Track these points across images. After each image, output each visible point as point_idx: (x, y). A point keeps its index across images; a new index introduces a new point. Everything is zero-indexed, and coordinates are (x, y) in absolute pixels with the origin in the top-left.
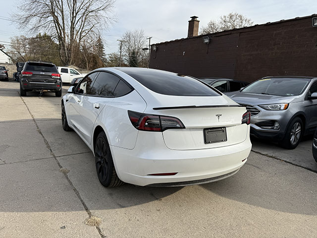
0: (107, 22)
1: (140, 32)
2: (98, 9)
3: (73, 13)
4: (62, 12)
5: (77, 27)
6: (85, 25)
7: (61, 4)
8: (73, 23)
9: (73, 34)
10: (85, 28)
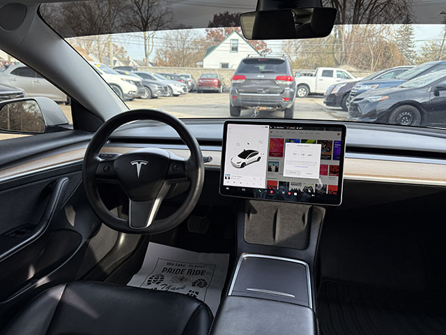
10: (380, 1)
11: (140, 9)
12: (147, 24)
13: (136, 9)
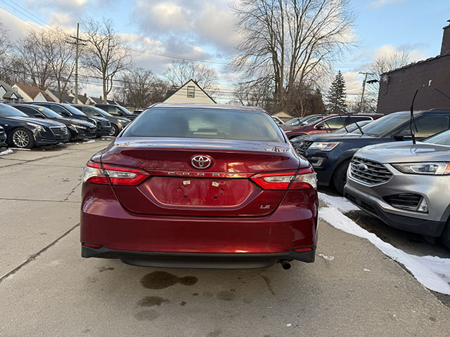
0: (343, 50)
1: (401, 57)
2: (331, 34)
3: (296, 44)
4: (282, 45)
5: (300, 61)
6: (311, 56)
7: (281, 34)
8: (294, 57)
9: (294, 70)
10: (310, 62)
11: (100, 52)
12: (106, 64)
13: (96, 50)
